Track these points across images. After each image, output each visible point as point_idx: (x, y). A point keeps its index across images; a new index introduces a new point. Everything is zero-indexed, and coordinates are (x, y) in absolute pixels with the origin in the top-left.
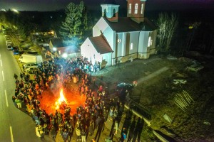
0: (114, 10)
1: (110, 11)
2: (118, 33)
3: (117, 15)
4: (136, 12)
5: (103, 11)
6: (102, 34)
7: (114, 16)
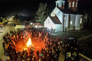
0: (63, 3)
1: (60, 4)
2: (65, 14)
3: (64, 6)
4: (73, 6)
5: (57, 4)
6: (56, 15)
7: (62, 6)
